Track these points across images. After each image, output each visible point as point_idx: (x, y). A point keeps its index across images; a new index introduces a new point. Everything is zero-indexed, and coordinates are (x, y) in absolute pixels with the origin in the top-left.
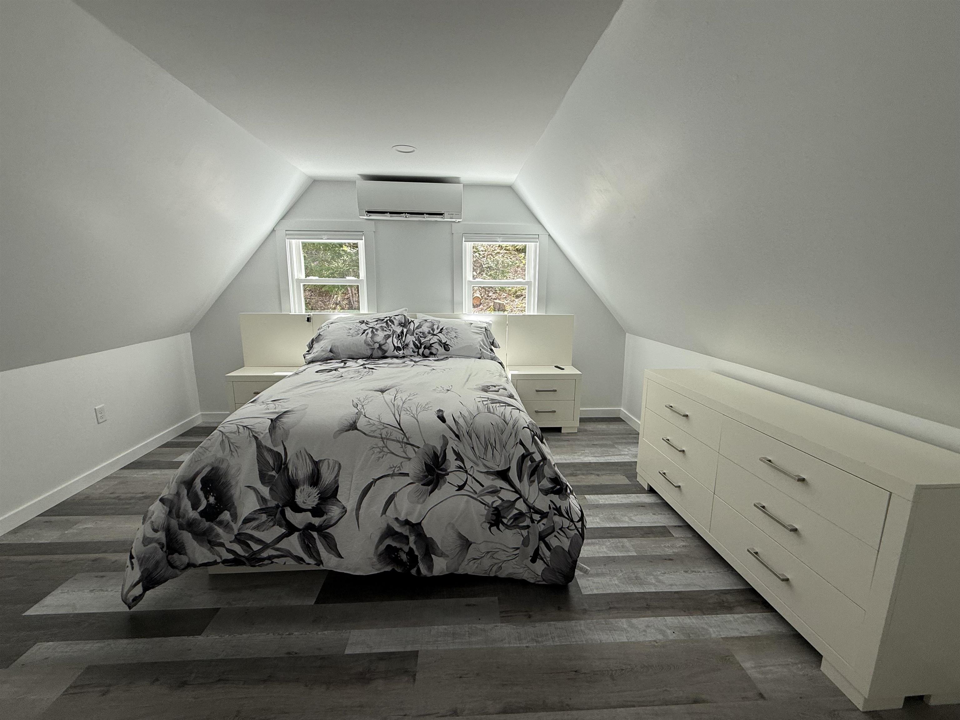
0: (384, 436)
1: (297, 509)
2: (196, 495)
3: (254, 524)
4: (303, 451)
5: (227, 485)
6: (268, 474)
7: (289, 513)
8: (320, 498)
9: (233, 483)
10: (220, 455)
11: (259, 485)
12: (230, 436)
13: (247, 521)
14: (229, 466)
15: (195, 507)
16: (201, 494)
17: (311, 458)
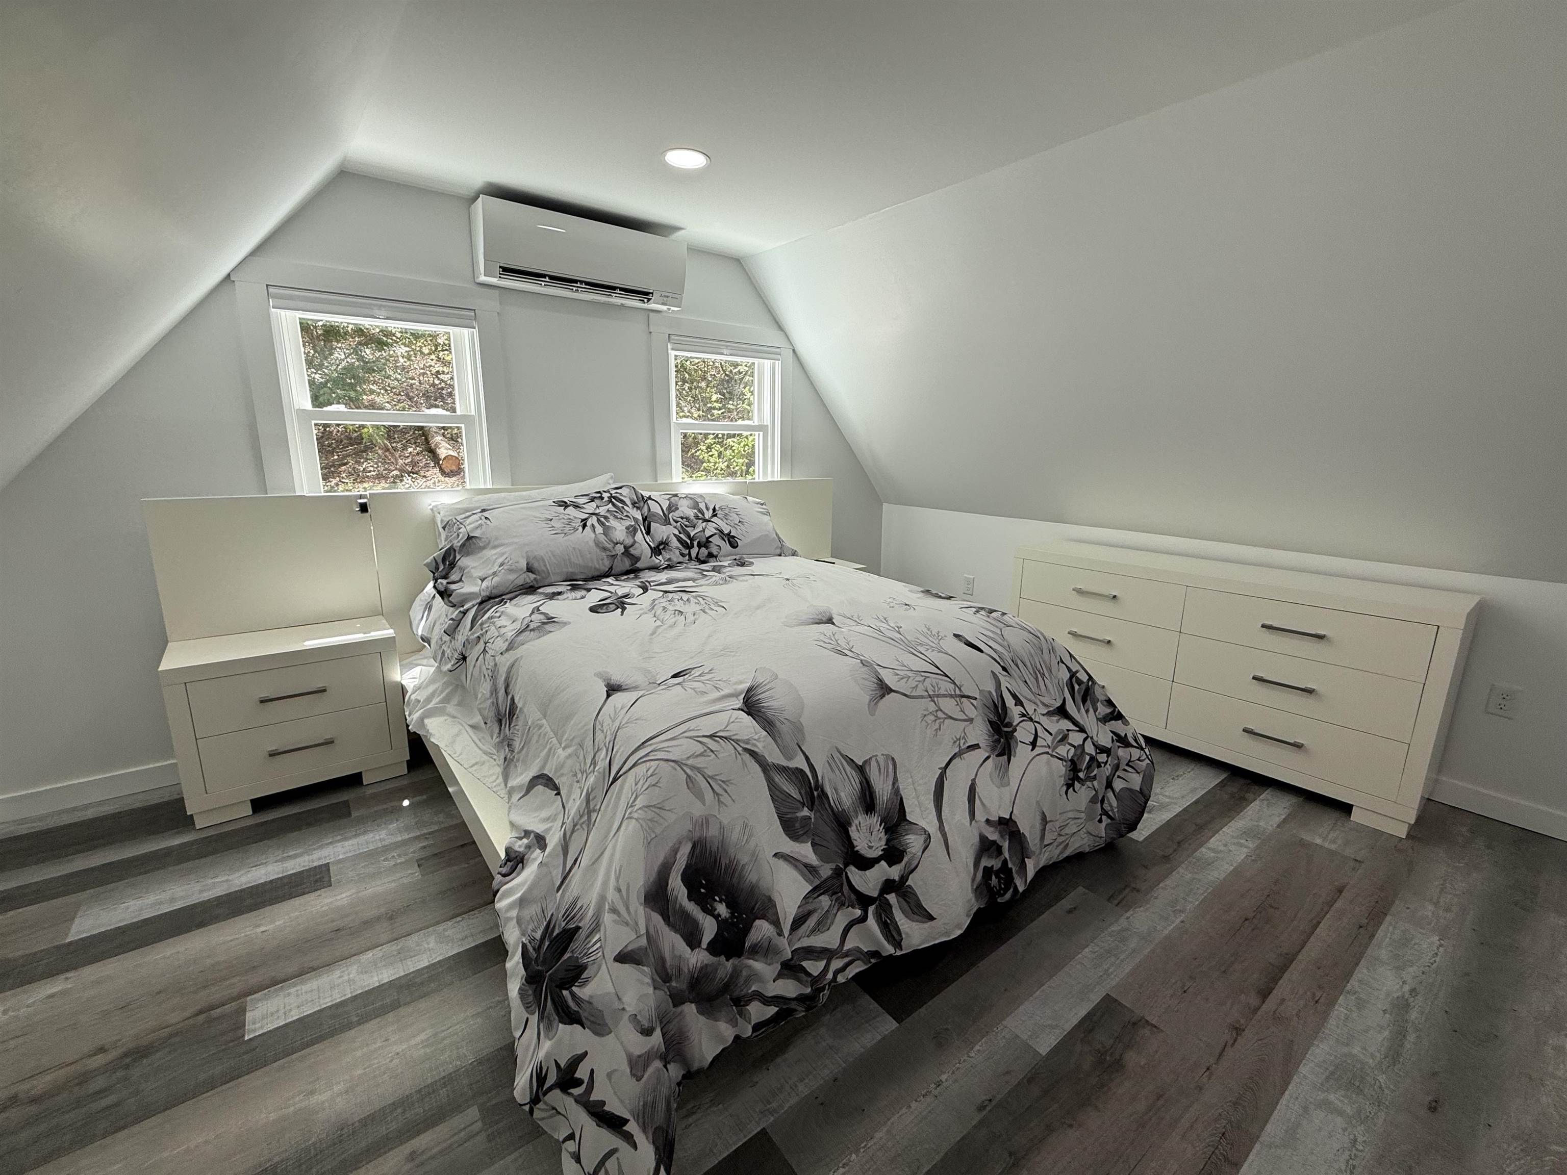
0: (931, 693)
3: (811, 922)
4: (837, 755)
6: (797, 817)
7: (855, 875)
8: (887, 830)
11: (789, 846)
13: (798, 922)
14: (722, 828)
15: (693, 941)
17: (851, 761)
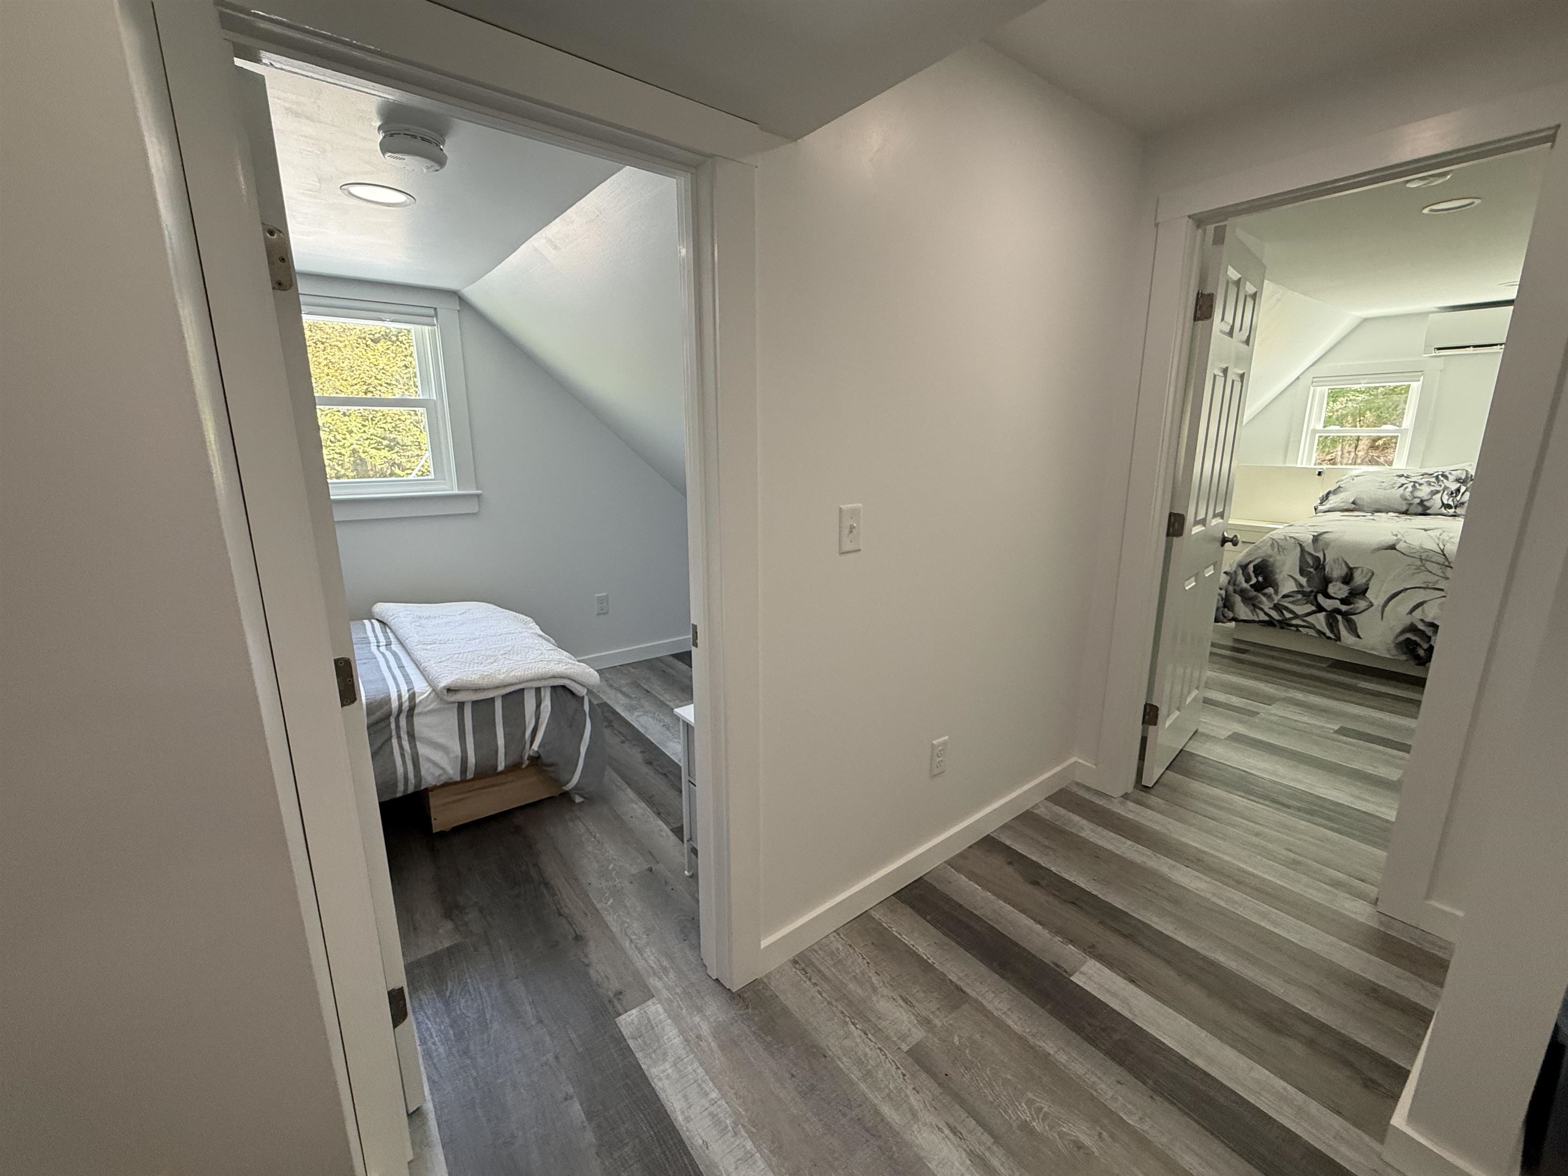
0: (1423, 557)
1: (1328, 596)
2: (1249, 575)
3: (1291, 599)
4: (1340, 560)
5: (1272, 572)
6: (1307, 570)
7: (1320, 598)
8: (1349, 593)
9: (1277, 571)
10: (1270, 552)
11: (1298, 577)
12: (1279, 541)
13: (1285, 596)
14: (1275, 561)
15: (1247, 581)
16: (1252, 575)
17: (1347, 564)
